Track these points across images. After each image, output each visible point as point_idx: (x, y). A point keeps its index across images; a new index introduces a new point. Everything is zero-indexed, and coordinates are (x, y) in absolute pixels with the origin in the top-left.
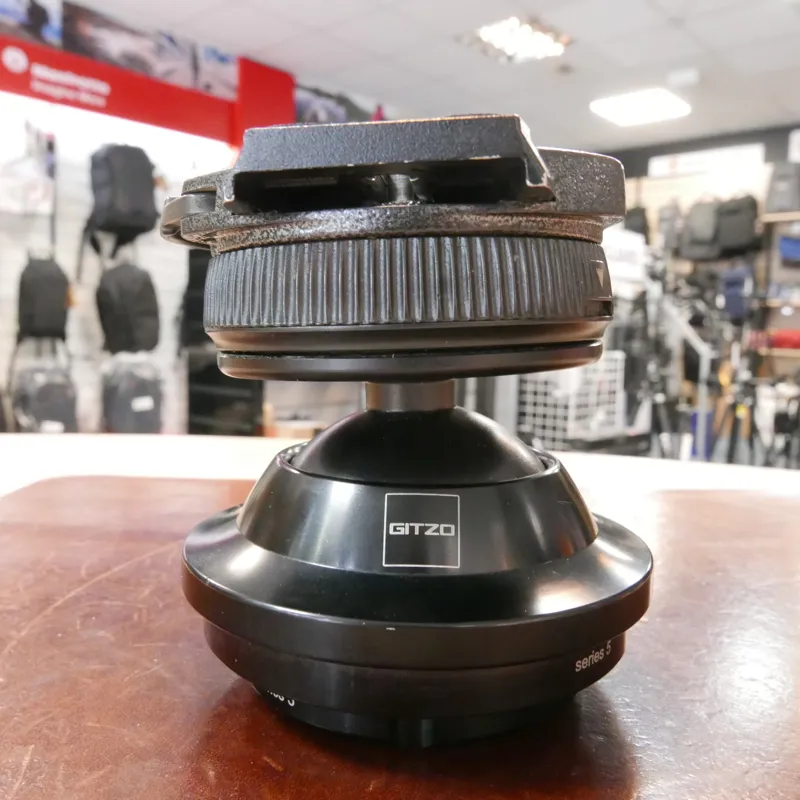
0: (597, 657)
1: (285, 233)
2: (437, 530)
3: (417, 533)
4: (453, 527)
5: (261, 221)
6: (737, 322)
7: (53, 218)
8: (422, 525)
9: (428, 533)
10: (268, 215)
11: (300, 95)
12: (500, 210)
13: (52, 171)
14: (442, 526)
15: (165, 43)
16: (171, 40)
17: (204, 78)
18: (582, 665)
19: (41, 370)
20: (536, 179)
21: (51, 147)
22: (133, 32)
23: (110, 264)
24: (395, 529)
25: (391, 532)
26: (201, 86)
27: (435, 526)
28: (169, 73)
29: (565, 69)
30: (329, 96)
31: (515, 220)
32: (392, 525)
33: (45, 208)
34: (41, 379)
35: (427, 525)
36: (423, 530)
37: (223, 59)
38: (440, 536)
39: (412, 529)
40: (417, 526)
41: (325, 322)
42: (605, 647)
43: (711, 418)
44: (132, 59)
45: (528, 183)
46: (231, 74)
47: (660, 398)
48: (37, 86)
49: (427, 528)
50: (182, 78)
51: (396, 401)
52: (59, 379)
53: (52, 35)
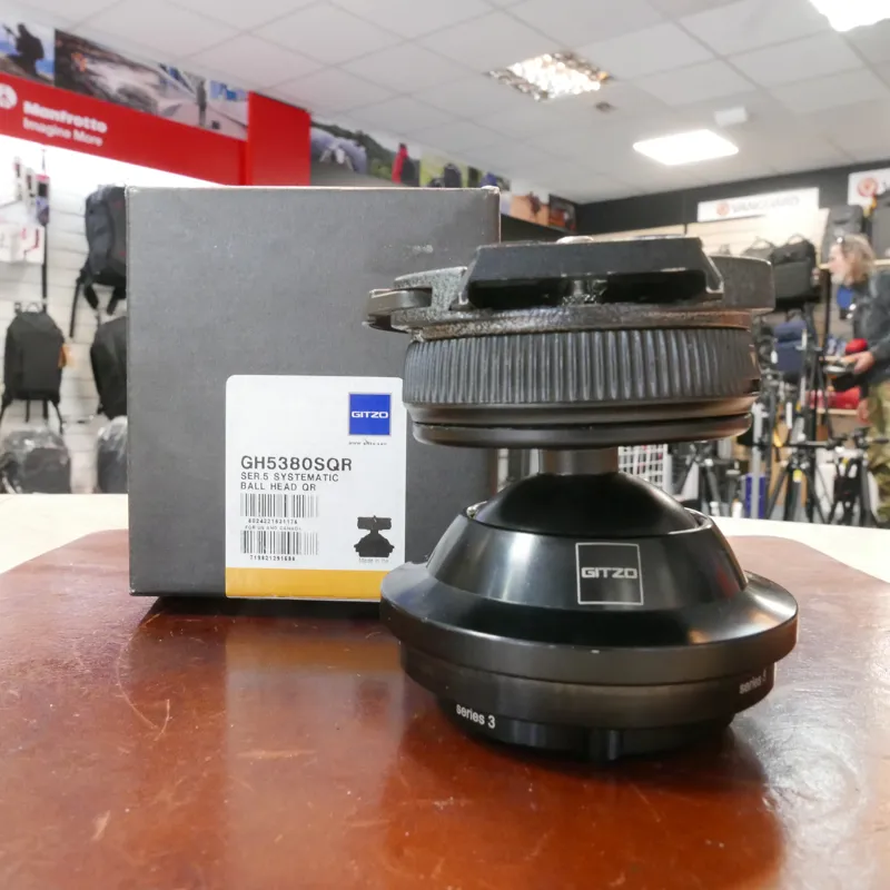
0: (756, 682)
1: (499, 327)
2: (623, 573)
3: (605, 575)
4: (635, 571)
5: (478, 316)
6: (793, 380)
7: (44, 267)
8: (610, 569)
9: (615, 576)
10: (484, 312)
11: (317, 134)
12: (677, 308)
13: (44, 217)
14: (627, 570)
15: (169, 78)
16: (176, 74)
17: (210, 117)
18: (744, 688)
19: (30, 435)
20: (715, 287)
21: (43, 190)
22: (133, 66)
23: (106, 318)
24: (587, 573)
25: (584, 575)
26: (207, 125)
27: (620, 570)
28: (174, 109)
29: (603, 107)
30: (348, 135)
31: (690, 315)
32: (584, 570)
33: (36, 257)
34: (30, 444)
35: (614, 569)
36: (610, 573)
37: (231, 96)
38: (625, 579)
39: (601, 573)
40: (605, 570)
41: (535, 400)
42: (761, 674)
43: (764, 483)
44: (132, 95)
45: (709, 290)
46: (241, 110)
47: (709, 462)
48: (28, 124)
49: (614, 572)
50: (188, 116)
51: (567, 467)
52: (51, 445)
53: (45, 68)
